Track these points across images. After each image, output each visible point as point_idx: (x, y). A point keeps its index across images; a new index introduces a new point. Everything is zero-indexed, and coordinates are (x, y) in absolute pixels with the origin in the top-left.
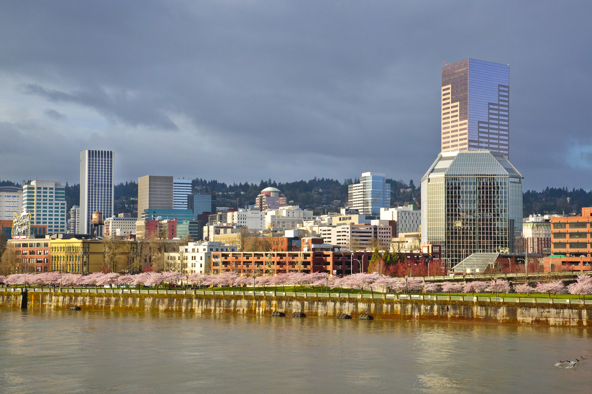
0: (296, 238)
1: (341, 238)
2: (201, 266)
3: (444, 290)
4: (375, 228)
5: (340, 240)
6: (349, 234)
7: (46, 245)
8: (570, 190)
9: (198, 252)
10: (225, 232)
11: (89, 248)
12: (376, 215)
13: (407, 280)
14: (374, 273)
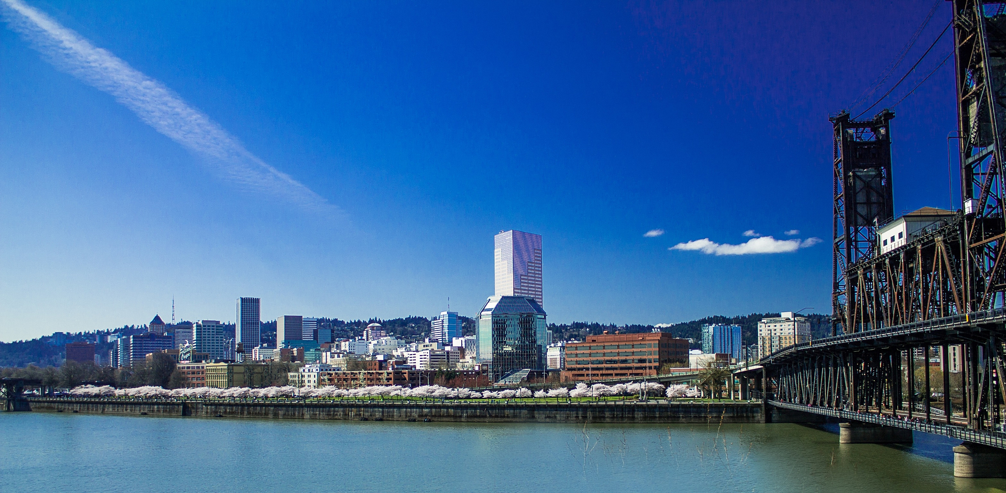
0: (385, 361)
1: (423, 360)
2: (315, 382)
3: (484, 397)
4: (448, 352)
5: (422, 361)
6: (429, 357)
7: (203, 367)
8: (589, 323)
9: (312, 371)
10: (339, 357)
11: (233, 369)
12: (450, 343)
13: (458, 390)
14: (435, 385)
